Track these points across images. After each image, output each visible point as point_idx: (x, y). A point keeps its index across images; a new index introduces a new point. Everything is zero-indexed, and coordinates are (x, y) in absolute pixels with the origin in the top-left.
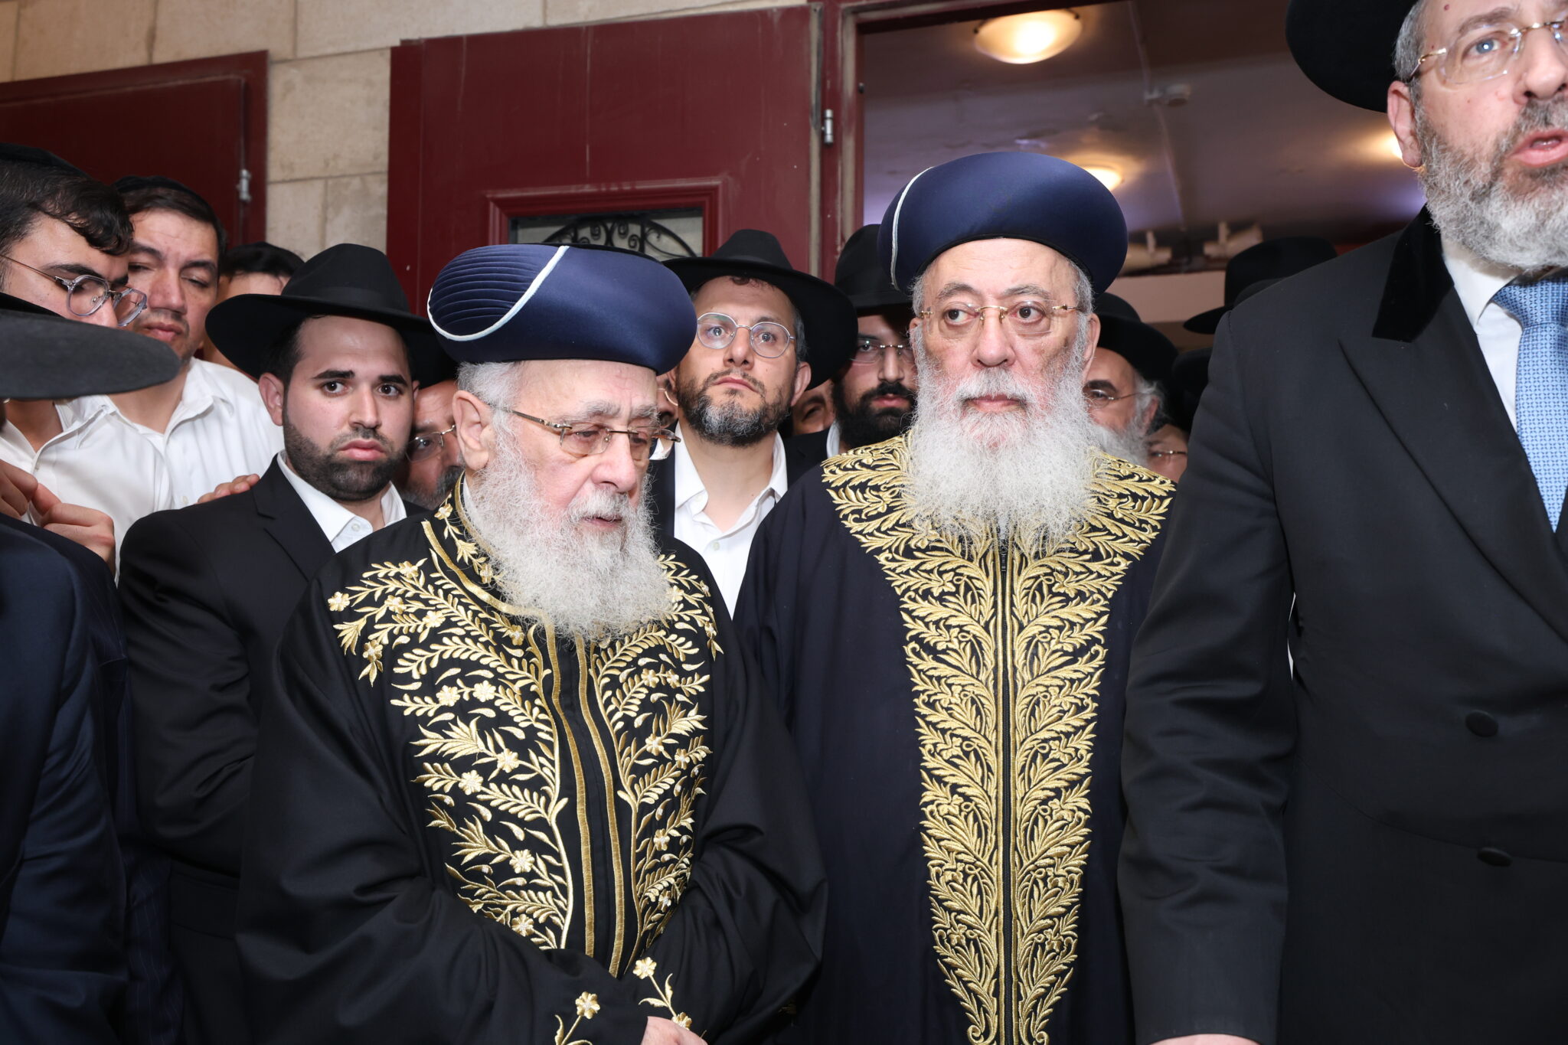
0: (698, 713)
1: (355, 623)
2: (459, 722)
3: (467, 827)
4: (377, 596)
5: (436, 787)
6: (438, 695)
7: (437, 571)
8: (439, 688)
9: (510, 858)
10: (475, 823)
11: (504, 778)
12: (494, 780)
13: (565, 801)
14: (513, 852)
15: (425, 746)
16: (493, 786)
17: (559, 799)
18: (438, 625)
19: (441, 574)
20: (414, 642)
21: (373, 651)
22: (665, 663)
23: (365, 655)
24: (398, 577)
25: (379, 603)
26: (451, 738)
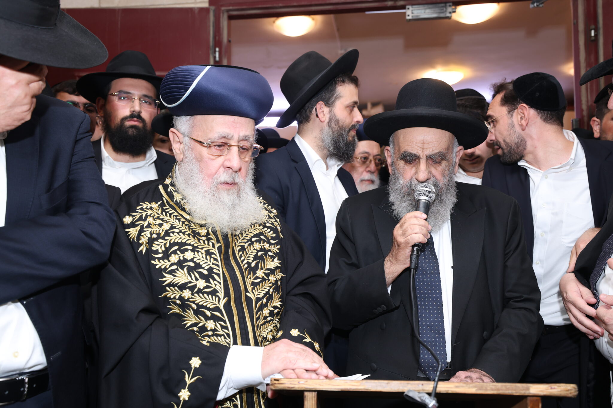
0: (278, 260)
1: (135, 228)
2: (179, 269)
3: (186, 312)
4: (144, 216)
5: (172, 297)
6: (170, 258)
7: (166, 206)
8: (170, 256)
9: (205, 324)
10: (190, 310)
11: (200, 291)
12: (196, 293)
13: (226, 298)
14: (206, 321)
15: (166, 281)
16: (196, 295)
17: (224, 298)
18: (168, 228)
19: (168, 207)
20: (159, 236)
21: (144, 240)
22: (263, 239)
23: (140, 242)
24: (151, 208)
25: (145, 220)
26: (177, 276)
